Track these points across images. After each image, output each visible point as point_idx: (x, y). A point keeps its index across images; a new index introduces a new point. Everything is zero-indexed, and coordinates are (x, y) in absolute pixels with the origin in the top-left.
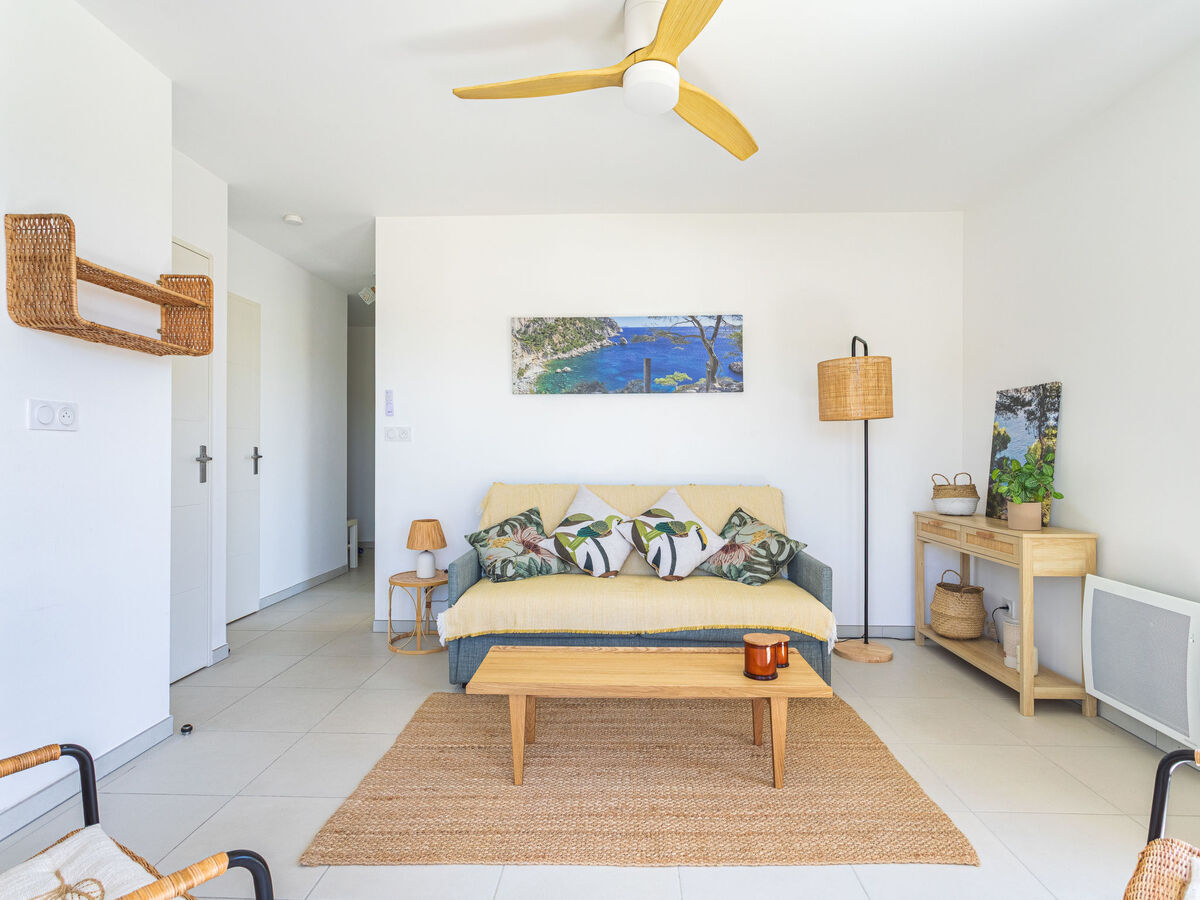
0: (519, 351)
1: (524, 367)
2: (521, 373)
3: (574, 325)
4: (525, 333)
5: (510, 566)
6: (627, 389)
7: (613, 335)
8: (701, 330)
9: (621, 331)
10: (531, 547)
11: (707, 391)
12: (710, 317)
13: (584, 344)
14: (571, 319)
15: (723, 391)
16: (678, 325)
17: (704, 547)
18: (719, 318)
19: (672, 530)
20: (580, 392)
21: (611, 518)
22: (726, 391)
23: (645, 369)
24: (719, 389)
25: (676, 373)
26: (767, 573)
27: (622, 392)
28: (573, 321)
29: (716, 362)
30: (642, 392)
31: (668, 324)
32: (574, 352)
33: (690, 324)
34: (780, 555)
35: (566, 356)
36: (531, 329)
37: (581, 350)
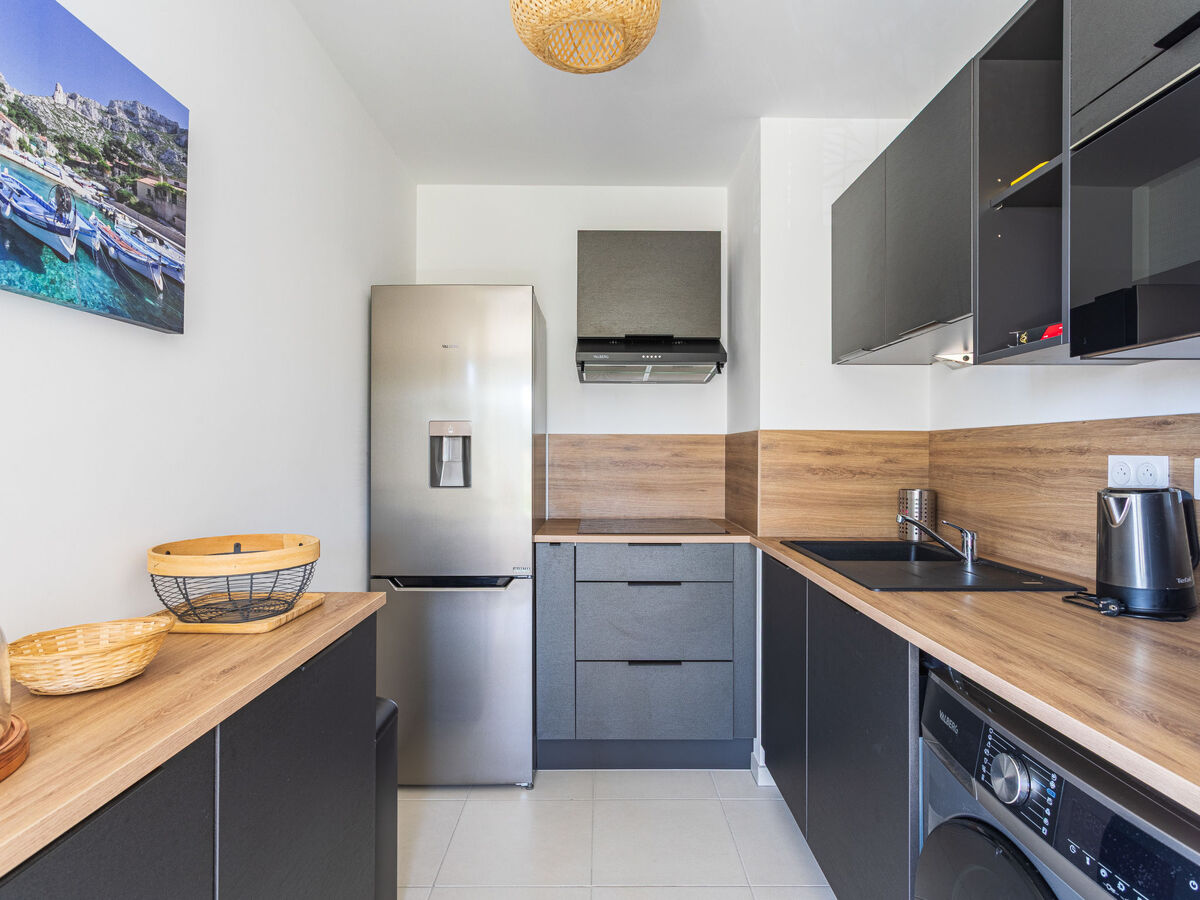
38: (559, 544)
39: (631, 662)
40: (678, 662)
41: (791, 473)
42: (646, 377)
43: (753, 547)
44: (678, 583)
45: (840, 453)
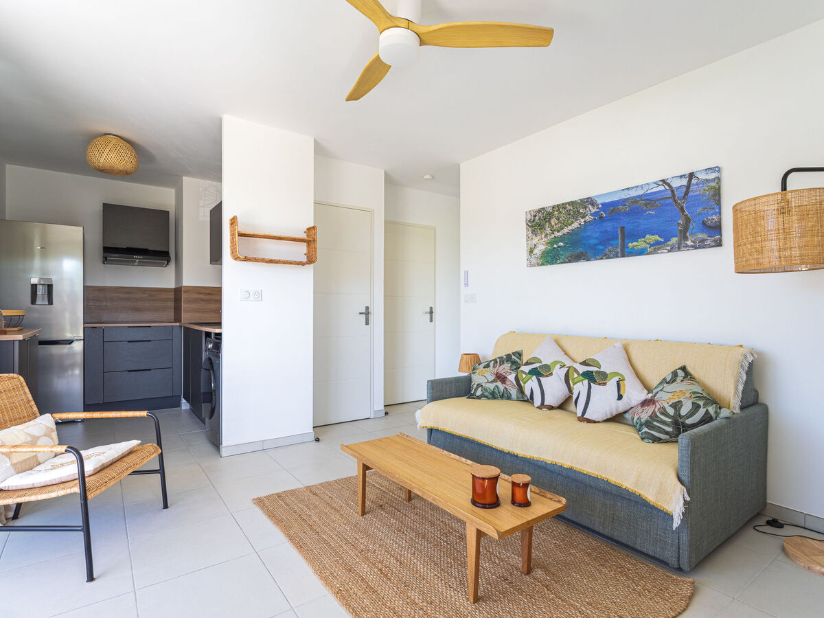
0: (530, 235)
1: (533, 247)
2: (531, 252)
3: (565, 208)
4: (534, 220)
5: (480, 389)
6: (605, 255)
7: (593, 211)
8: (672, 191)
9: (600, 206)
10: (501, 378)
11: (679, 249)
12: (681, 177)
13: (572, 223)
14: (563, 204)
15: (696, 248)
16: (649, 192)
17: (620, 397)
18: (691, 175)
19: (594, 377)
20: (570, 261)
21: (555, 363)
22: (700, 247)
23: (619, 236)
24: (692, 246)
25: (648, 236)
26: (667, 433)
27: (602, 259)
28: (564, 206)
29: (688, 220)
30: (617, 257)
31: (640, 192)
32: (566, 230)
33: (661, 188)
34: (688, 418)
35: (560, 234)
36: (537, 218)
37: (570, 228)
38: (95, 327)
39: (129, 371)
40: (150, 370)
41: (195, 301)
42: (136, 264)
43: (181, 327)
44: (150, 341)
45: (212, 294)
